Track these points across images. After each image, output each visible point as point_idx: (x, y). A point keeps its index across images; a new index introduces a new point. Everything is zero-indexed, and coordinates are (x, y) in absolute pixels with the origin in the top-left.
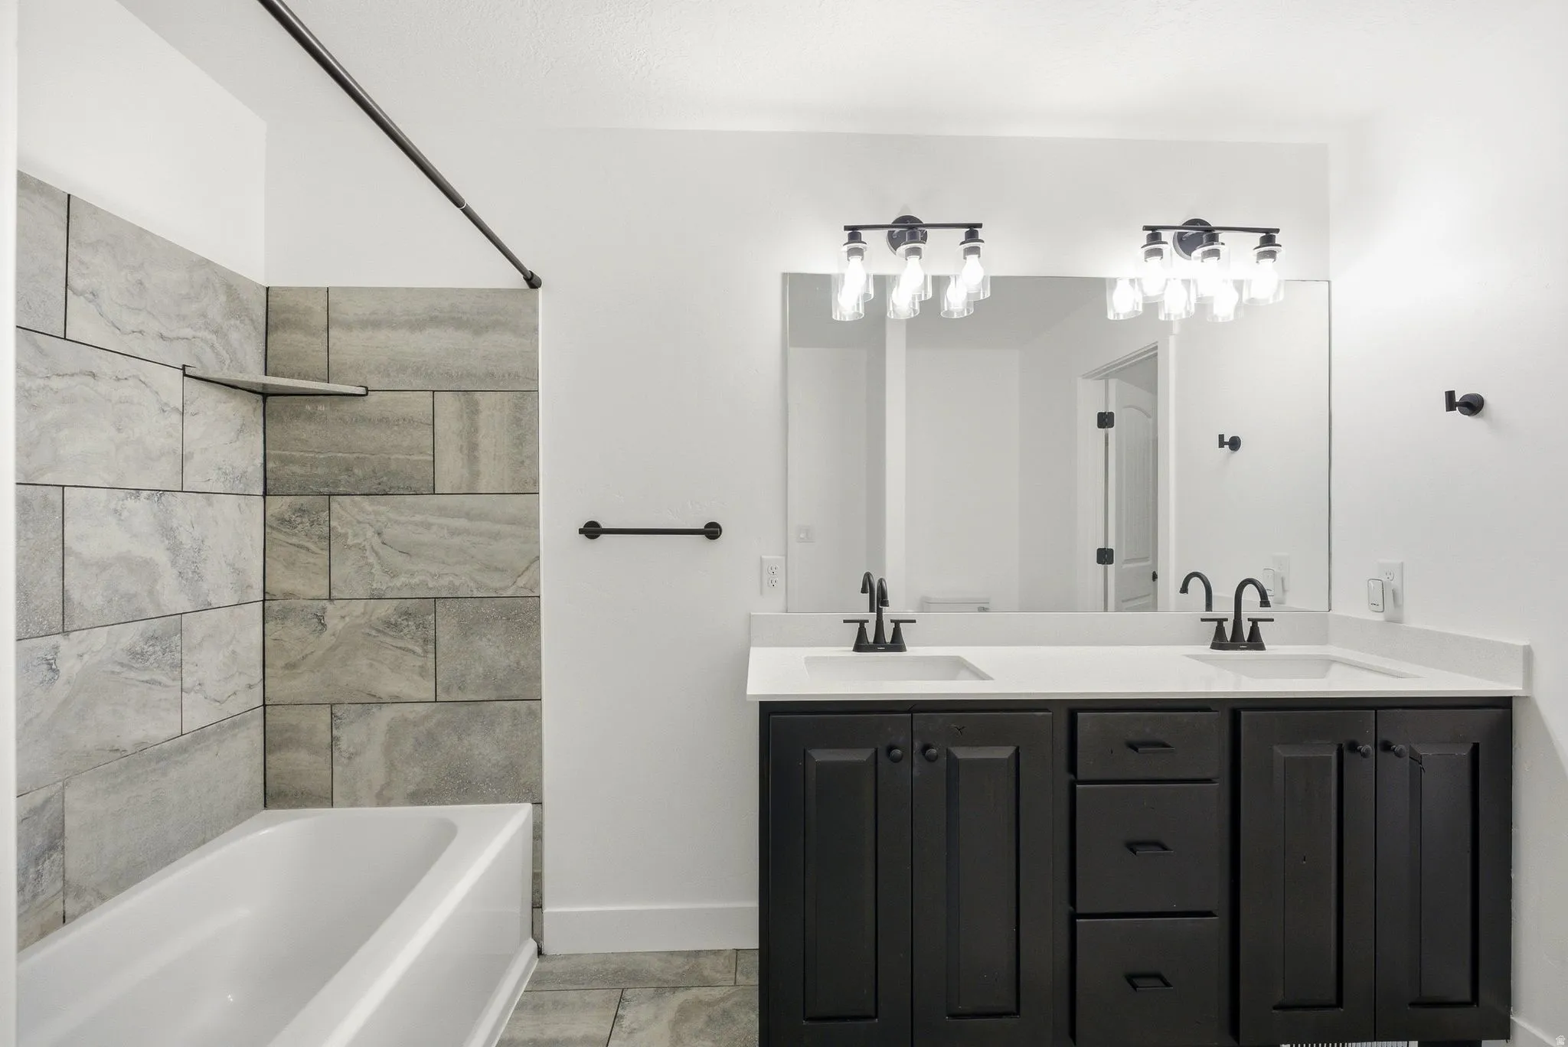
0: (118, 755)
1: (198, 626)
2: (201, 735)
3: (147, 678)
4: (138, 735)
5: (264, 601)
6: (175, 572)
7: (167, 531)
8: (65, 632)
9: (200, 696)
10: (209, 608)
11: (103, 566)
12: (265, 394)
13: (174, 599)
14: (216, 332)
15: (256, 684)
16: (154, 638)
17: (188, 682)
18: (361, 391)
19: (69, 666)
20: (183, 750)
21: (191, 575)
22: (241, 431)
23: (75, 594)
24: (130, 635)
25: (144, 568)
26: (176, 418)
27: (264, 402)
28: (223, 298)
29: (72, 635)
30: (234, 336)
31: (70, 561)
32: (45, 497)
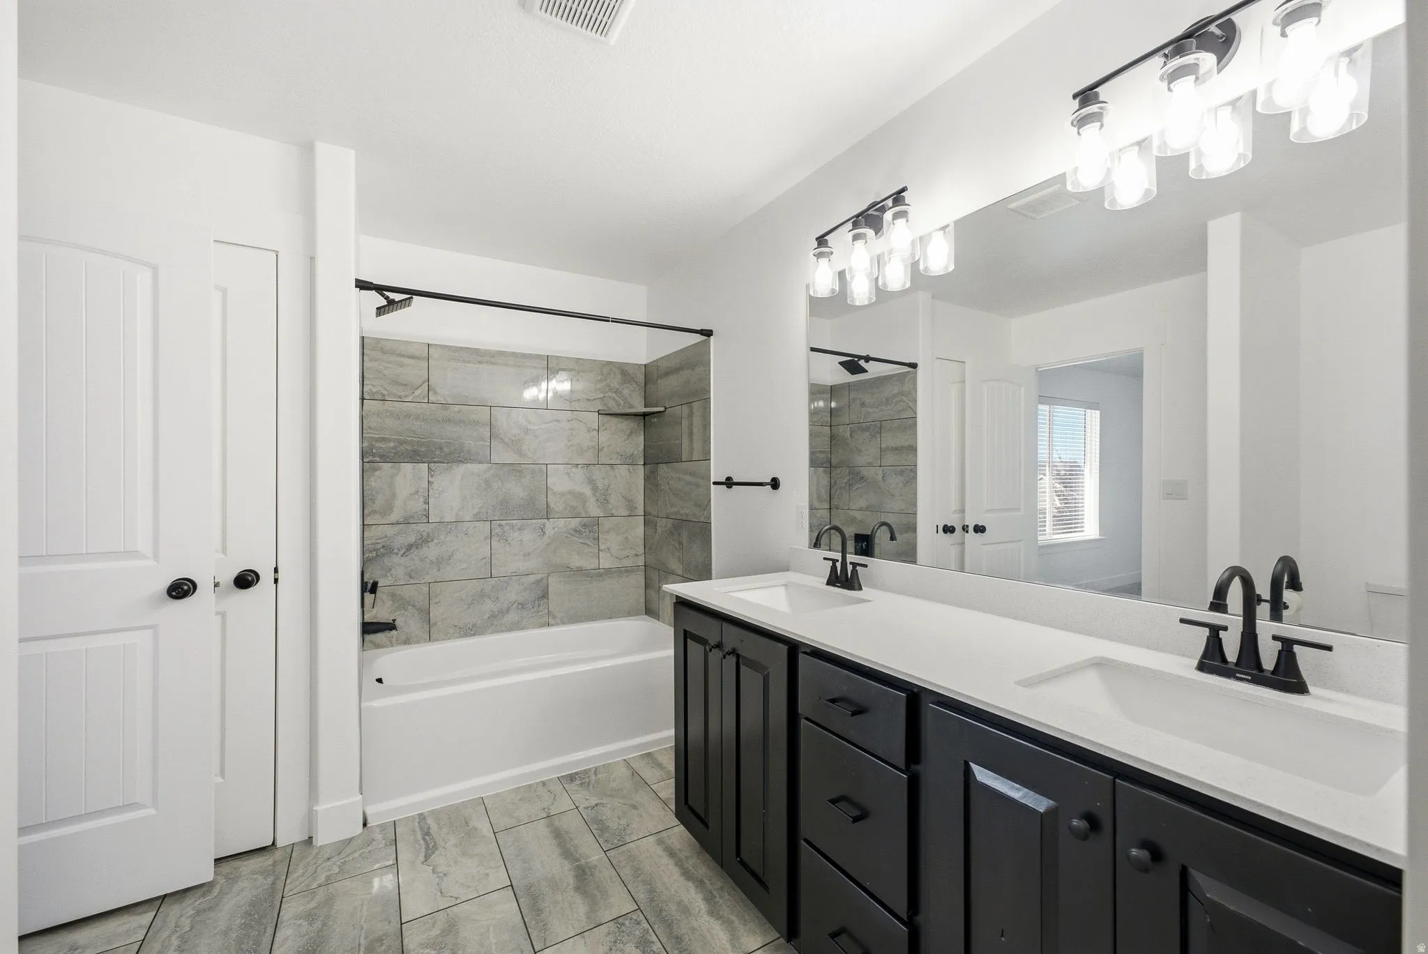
0: (569, 569)
1: (607, 524)
2: (608, 571)
3: (583, 542)
4: (578, 564)
5: (644, 515)
6: (595, 499)
7: (591, 482)
8: (548, 519)
9: (608, 554)
10: (613, 516)
11: (562, 495)
12: (645, 415)
13: (595, 511)
14: (615, 392)
15: (640, 555)
16: (585, 525)
17: (602, 547)
18: (662, 409)
19: (550, 531)
20: (600, 575)
21: (604, 501)
22: (629, 435)
23: (552, 505)
24: (575, 523)
25: (580, 496)
26: (596, 433)
27: (644, 419)
28: (619, 376)
29: (550, 520)
30: (626, 392)
31: (549, 492)
32: (540, 469)
